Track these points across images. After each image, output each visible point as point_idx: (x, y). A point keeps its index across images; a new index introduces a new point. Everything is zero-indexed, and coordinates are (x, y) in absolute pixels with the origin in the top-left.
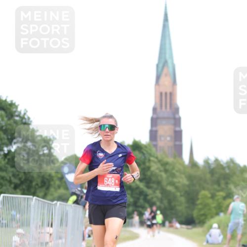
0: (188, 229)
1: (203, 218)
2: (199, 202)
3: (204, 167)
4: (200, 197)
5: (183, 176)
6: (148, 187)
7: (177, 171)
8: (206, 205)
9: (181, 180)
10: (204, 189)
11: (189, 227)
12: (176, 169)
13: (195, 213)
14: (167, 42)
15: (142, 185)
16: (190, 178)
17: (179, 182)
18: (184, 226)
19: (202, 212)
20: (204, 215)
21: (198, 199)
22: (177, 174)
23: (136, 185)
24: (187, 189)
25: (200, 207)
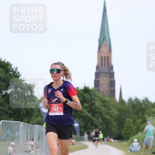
0: (118, 142)
1: (128, 135)
2: (125, 125)
3: (129, 103)
4: (126, 122)
5: (115, 109)
6: (94, 116)
7: (112, 106)
8: (130, 128)
9: (114, 112)
10: (128, 117)
11: (120, 141)
12: (111, 104)
13: (123, 132)
14: (106, 25)
15: (89, 115)
16: (120, 110)
17: (113, 113)
18: (116, 141)
19: (128, 132)
20: (128, 133)
21: (125, 124)
22: (112, 108)
23: (86, 115)
24: (118, 117)
25: (126, 128)
